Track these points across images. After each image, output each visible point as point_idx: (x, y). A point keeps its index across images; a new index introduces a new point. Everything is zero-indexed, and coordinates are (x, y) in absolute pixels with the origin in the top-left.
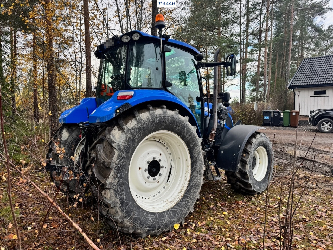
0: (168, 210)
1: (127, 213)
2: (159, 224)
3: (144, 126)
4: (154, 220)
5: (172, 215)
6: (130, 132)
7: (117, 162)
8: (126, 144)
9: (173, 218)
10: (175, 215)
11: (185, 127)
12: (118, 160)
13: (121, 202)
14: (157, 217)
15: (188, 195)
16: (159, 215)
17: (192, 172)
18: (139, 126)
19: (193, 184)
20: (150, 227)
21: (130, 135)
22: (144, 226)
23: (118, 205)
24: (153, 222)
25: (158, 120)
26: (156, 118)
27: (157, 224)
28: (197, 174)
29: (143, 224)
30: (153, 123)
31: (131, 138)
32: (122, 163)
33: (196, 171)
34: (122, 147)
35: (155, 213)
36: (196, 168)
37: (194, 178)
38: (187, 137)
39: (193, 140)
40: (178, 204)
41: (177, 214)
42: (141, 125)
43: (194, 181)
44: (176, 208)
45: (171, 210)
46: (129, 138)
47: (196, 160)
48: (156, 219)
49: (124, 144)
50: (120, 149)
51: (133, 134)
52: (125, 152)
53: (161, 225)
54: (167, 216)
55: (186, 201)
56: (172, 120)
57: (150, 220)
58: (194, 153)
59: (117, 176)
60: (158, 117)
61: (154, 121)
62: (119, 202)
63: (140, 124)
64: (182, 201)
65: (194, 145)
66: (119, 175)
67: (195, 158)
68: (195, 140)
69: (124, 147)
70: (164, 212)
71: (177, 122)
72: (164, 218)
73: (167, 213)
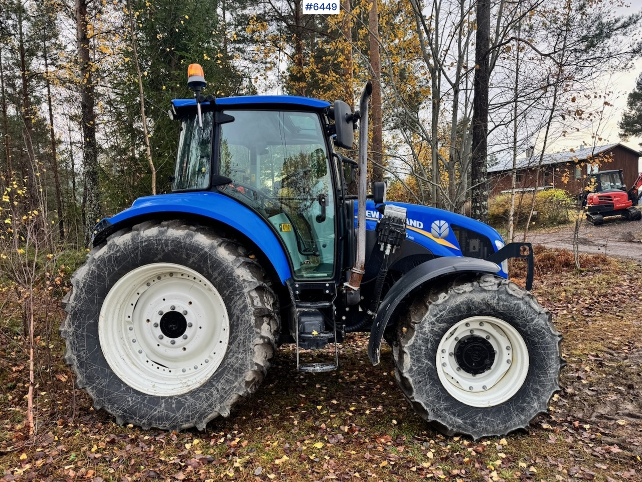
0: (171, 398)
1: (88, 379)
2: (143, 412)
3: (118, 255)
4: (137, 403)
5: (174, 406)
6: (94, 263)
7: (73, 305)
8: (87, 280)
9: (173, 412)
10: (178, 409)
11: (207, 257)
12: (75, 302)
13: (79, 360)
14: (144, 401)
15: (214, 383)
16: (150, 399)
17: (230, 343)
18: (108, 255)
19: (228, 364)
20: (125, 411)
21: (94, 268)
22: (116, 406)
23: (75, 364)
24: (133, 406)
25: (145, 246)
26: (141, 242)
27: (139, 412)
28: (238, 348)
29: (114, 403)
30: (135, 250)
31: (95, 272)
32: (82, 306)
33: (236, 342)
34: (81, 285)
35: (144, 394)
36: (237, 336)
37: (231, 354)
38: (214, 277)
39: (227, 283)
40: (192, 393)
41: (184, 409)
42: (113, 254)
43: (230, 360)
44: (186, 399)
45: (177, 399)
46: (92, 272)
47: (238, 321)
48: (141, 403)
49: (84, 281)
50: (78, 287)
51: (98, 266)
52: (86, 291)
53: (146, 415)
54: (163, 406)
55: (207, 391)
56: (176, 246)
57: (129, 401)
58: (233, 308)
59: (73, 324)
60: (145, 241)
61: (138, 248)
62: (76, 361)
63: (112, 252)
64: (201, 391)
65: (230, 292)
66: (76, 322)
67: (235, 317)
68: (233, 284)
69: (84, 285)
70: (163, 398)
71: (187, 249)
72: (156, 405)
73: (166, 401)
